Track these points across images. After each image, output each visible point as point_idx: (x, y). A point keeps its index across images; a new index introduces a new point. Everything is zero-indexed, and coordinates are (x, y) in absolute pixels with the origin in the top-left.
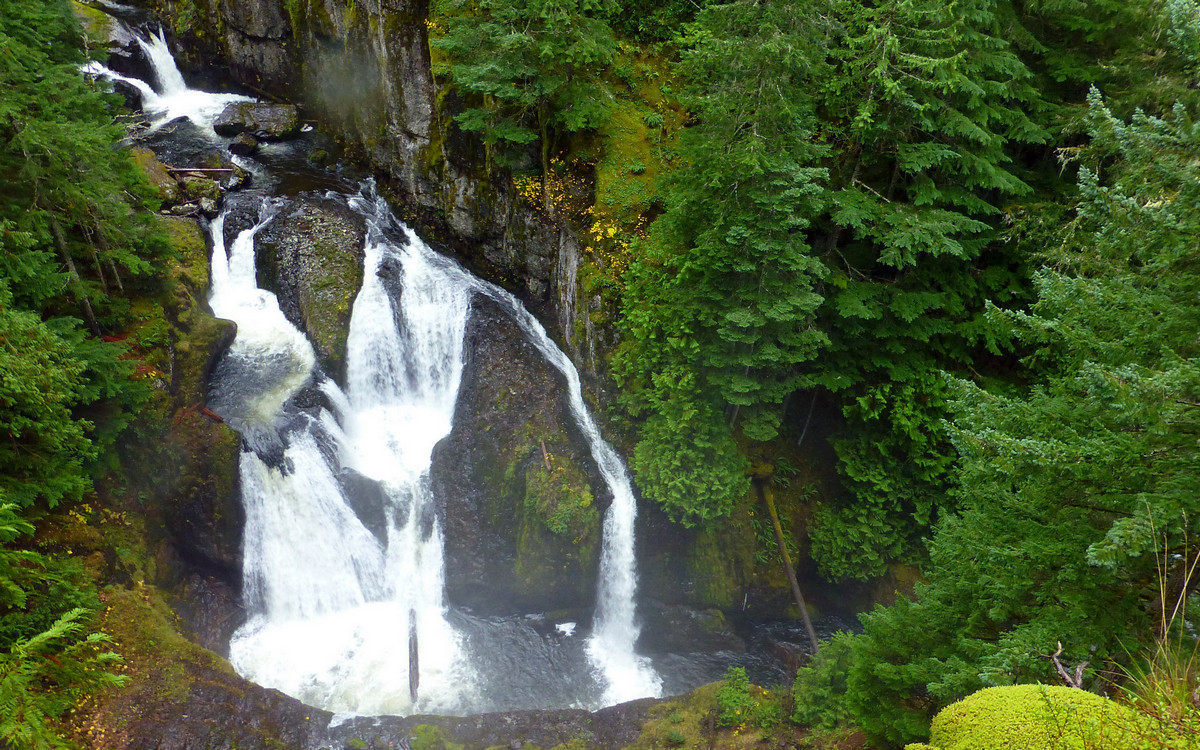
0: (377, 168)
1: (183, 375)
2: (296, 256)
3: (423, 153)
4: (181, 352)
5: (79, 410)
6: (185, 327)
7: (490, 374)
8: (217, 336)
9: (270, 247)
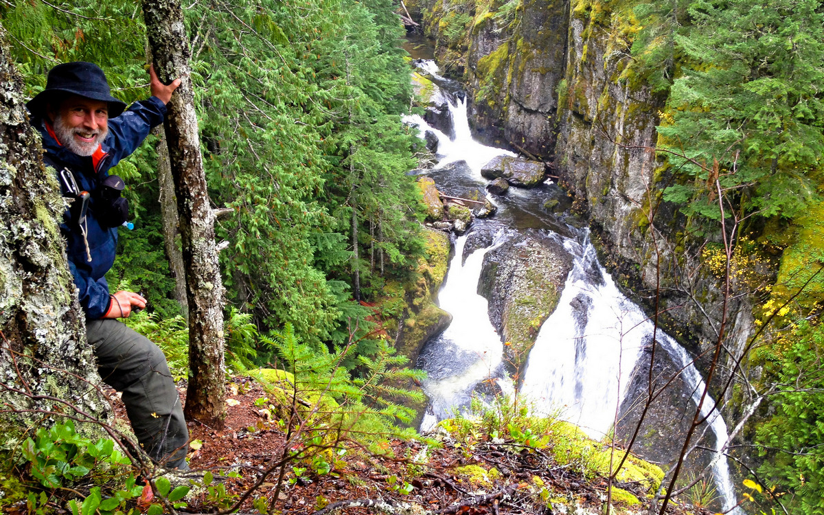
0: (594, 220)
1: (404, 344)
2: (511, 276)
3: (634, 215)
4: (408, 326)
6: (416, 309)
8: (437, 322)
9: (493, 265)
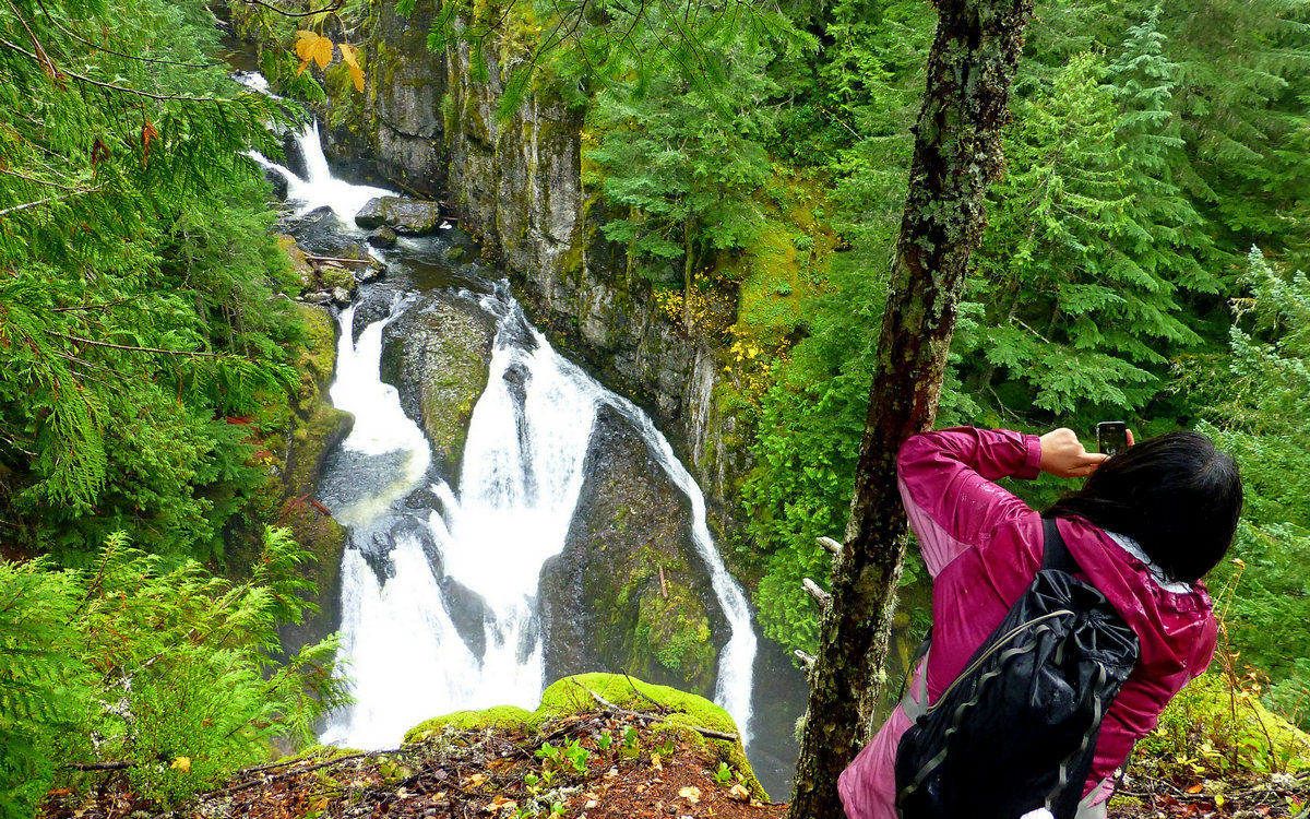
0: (513, 270)
1: (297, 464)
2: (423, 352)
3: (563, 259)
4: (299, 440)
5: (200, 491)
6: (305, 415)
7: (611, 490)
8: (335, 427)
9: (398, 341)
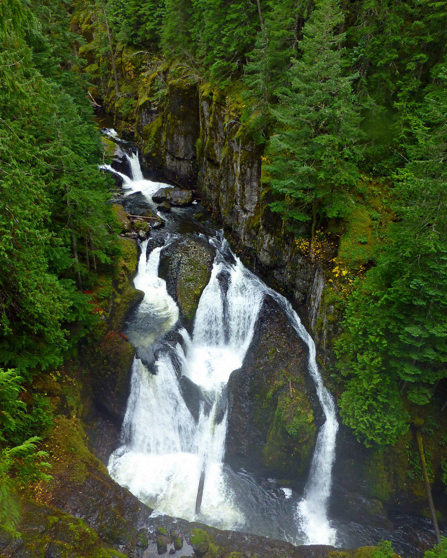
0: (226, 225)
1: (115, 315)
2: (179, 263)
3: (250, 220)
4: (116, 303)
5: (65, 324)
6: (120, 291)
7: (267, 339)
8: (134, 298)
9: (167, 258)
